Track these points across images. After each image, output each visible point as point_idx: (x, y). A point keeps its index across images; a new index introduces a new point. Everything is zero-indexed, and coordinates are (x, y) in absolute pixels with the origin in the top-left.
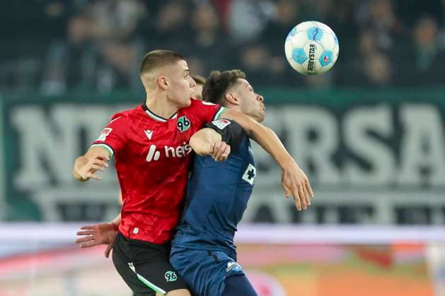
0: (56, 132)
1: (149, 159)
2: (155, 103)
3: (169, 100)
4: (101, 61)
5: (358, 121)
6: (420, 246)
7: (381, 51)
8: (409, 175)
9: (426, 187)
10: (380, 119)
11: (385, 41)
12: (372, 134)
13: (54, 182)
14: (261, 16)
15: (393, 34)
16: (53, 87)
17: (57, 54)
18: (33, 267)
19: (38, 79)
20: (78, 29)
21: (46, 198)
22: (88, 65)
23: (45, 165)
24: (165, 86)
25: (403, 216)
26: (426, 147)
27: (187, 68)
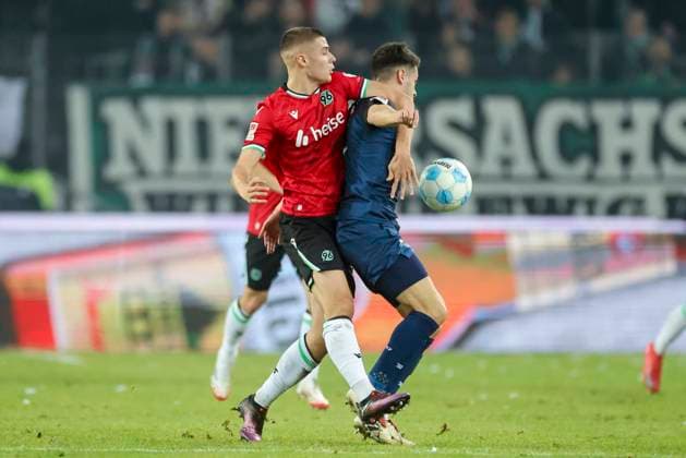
0: (144, 123)
1: (298, 144)
2: (296, 82)
3: (309, 77)
4: (188, 53)
5: (441, 112)
6: (500, 237)
7: (462, 43)
8: (491, 166)
9: (507, 177)
10: (462, 111)
11: (467, 34)
12: (455, 125)
13: (142, 173)
14: (346, 9)
15: (475, 27)
16: (142, 79)
17: (146, 46)
18: (122, 257)
19: (127, 71)
20: (166, 22)
21: (135, 189)
22: (176, 58)
23: (134, 156)
24: (303, 64)
25: (484, 206)
26: (507, 138)
27: (327, 45)
